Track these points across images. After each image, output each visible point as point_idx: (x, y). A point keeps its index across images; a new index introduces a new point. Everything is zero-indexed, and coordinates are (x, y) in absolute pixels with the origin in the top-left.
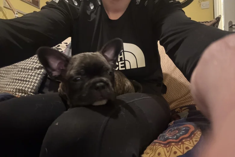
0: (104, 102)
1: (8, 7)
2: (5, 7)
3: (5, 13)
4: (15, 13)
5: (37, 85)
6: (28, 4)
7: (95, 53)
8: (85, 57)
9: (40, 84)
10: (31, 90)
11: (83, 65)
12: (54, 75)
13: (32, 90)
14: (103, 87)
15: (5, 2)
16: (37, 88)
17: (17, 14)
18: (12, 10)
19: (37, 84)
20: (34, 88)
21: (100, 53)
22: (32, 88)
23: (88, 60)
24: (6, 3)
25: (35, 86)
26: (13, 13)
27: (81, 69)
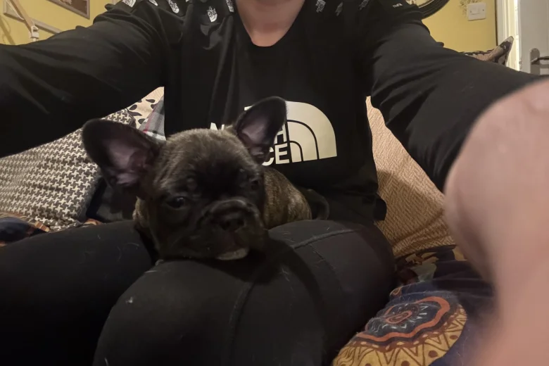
1: (15, 14)
2: (6, 14)
3: (8, 30)
4: (32, 28)
5: (82, 200)
9: (90, 197)
10: (69, 210)
11: (193, 167)
12: (121, 182)
13: (72, 211)
14: (240, 222)
15: (8, 4)
16: (84, 206)
17: (35, 31)
18: (24, 21)
19: (83, 196)
20: (77, 206)
22: (72, 205)
24: (11, 4)
25: (78, 200)
26: (27, 29)
27: (189, 177)
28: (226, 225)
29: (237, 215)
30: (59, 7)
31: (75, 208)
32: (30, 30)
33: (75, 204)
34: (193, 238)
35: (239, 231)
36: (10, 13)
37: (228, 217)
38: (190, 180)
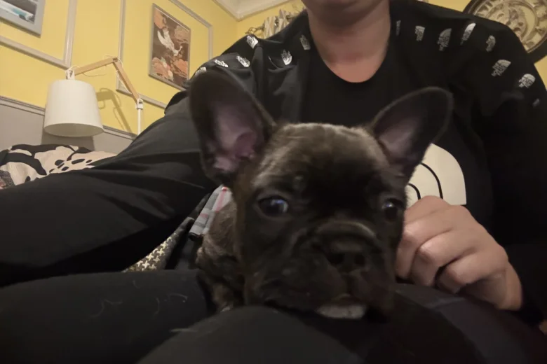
0: (357, 312)
1: (126, 90)
2: (118, 91)
3: (119, 103)
4: (138, 101)
5: (162, 254)
6: (164, 84)
7: (352, 130)
8: (319, 136)
9: (169, 251)
10: (149, 264)
11: (306, 159)
13: (151, 265)
14: (359, 260)
15: (119, 82)
16: (164, 260)
17: (140, 103)
18: (131, 96)
19: (163, 250)
20: (157, 260)
21: (368, 132)
22: (152, 259)
23: (326, 147)
24: (122, 82)
25: (158, 254)
26: (134, 102)
27: (298, 173)
28: (337, 259)
29: (356, 248)
30: (160, 83)
31: (155, 262)
32: (136, 101)
33: (155, 258)
34: (287, 272)
35: (356, 273)
36: (121, 89)
37: (341, 247)
38: (298, 178)
